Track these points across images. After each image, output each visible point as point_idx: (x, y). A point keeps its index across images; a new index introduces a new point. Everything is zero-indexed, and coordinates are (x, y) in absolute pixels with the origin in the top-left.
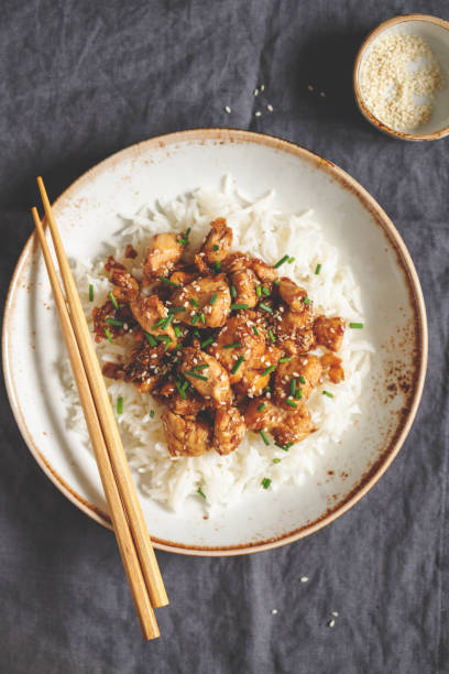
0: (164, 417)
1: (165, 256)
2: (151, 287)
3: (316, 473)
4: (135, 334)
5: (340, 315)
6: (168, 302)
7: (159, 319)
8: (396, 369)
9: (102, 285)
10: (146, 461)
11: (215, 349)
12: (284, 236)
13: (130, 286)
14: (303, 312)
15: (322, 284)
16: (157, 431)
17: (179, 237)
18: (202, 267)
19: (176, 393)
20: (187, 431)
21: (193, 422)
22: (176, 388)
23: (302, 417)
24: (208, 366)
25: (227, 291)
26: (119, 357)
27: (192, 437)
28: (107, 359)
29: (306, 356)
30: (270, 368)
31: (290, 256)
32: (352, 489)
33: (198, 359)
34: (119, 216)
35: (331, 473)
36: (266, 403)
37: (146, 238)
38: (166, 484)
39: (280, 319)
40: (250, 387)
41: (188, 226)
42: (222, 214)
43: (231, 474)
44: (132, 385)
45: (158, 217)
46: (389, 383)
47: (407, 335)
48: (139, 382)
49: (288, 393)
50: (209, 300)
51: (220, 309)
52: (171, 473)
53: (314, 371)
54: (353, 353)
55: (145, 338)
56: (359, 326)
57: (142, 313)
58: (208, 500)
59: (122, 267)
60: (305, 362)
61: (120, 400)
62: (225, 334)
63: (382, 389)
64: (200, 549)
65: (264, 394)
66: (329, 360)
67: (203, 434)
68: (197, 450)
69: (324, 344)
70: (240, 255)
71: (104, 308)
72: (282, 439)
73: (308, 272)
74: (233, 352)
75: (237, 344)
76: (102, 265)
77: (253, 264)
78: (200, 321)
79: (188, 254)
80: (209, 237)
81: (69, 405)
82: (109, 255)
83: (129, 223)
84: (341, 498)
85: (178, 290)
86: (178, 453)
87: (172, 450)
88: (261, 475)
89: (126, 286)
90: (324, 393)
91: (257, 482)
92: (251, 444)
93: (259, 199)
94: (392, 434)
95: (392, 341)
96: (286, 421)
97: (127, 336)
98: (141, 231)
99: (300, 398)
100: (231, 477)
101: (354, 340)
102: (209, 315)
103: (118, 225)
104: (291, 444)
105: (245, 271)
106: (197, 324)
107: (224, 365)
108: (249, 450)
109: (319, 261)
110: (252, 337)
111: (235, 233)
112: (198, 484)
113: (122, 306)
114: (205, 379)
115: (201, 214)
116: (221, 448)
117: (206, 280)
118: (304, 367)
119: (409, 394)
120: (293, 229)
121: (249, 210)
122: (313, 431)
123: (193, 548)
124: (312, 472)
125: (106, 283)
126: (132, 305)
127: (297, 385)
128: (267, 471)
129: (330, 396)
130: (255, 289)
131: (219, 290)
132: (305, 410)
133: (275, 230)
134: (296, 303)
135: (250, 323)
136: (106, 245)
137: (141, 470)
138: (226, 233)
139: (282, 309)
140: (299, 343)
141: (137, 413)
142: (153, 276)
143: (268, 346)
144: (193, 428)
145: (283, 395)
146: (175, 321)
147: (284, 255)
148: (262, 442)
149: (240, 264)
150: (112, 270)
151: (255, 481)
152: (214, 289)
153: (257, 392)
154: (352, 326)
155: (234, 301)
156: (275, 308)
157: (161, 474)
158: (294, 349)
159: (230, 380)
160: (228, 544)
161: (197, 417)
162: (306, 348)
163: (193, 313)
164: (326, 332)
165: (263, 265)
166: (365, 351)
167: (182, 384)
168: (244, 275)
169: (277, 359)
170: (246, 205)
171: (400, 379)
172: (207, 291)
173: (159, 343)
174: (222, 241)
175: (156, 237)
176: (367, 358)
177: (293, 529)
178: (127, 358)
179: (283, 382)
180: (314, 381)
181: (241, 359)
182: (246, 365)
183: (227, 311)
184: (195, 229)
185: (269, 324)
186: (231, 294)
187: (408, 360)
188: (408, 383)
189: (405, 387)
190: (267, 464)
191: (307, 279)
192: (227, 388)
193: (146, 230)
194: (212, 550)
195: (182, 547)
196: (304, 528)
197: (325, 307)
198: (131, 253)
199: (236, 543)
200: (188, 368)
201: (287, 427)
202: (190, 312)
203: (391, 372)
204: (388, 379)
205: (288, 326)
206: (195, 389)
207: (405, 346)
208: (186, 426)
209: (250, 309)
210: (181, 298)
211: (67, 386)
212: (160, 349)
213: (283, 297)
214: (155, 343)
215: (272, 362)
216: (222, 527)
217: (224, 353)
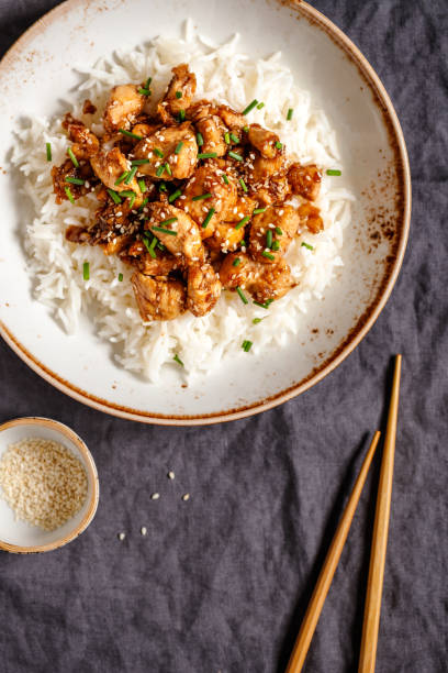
0: (135, 280)
1: (125, 109)
2: (112, 142)
3: (299, 333)
4: (98, 193)
5: (316, 163)
6: (130, 155)
7: (122, 172)
8: (379, 216)
9: (60, 144)
11: (183, 201)
12: (251, 80)
13: (90, 142)
14: (275, 158)
15: (295, 130)
16: (128, 296)
17: (140, 88)
18: (165, 117)
19: (145, 252)
20: (159, 292)
21: (164, 282)
22: (144, 248)
23: (281, 271)
24: (176, 219)
25: (193, 139)
26: (83, 220)
27: (165, 297)
28: (70, 222)
29: (281, 207)
30: (243, 220)
31: (259, 102)
32: (338, 346)
33: (165, 212)
34: (74, 70)
35: (315, 331)
36: (241, 257)
37: (105, 93)
38: (141, 353)
39: (251, 167)
40: (223, 241)
41: (148, 76)
42: (185, 61)
43: (209, 338)
44: (97, 247)
45: (117, 69)
46: (372, 232)
47: (389, 178)
48: (104, 243)
49: (264, 244)
50: (173, 149)
51: (186, 159)
52: (145, 340)
53: (291, 222)
54: (332, 203)
55: (108, 195)
56: (337, 173)
57: (103, 168)
58: (186, 367)
59: (80, 123)
60: (281, 213)
61: (86, 265)
62: (194, 185)
63: (365, 238)
64: (179, 419)
65: (239, 250)
66: (306, 210)
67: (176, 295)
68: (171, 313)
69: (300, 193)
70: (205, 103)
71: (63, 166)
72: (261, 296)
73: (279, 118)
74: (203, 204)
75: (206, 194)
76: (59, 123)
77: (220, 111)
78: (166, 172)
79: (149, 106)
80: (171, 85)
81: (33, 275)
82: (67, 112)
83: (85, 77)
84: (327, 356)
85: (140, 141)
86: (150, 317)
87: (144, 314)
88: (241, 336)
89: (86, 142)
90: (303, 244)
91: (237, 345)
92: (228, 304)
93: (222, 44)
94: (378, 285)
95: (373, 187)
96: (263, 277)
97: (89, 195)
98: (99, 86)
99: (277, 249)
100: (209, 342)
101: (333, 189)
102: (175, 165)
103: (73, 81)
104: (271, 300)
105: (212, 118)
106: (162, 176)
107: (195, 219)
108: (226, 309)
109: (291, 105)
110: (222, 186)
111: (199, 79)
112: (174, 350)
113: (82, 163)
114: (175, 234)
115: (162, 64)
116: (196, 308)
117: (170, 130)
118: (280, 218)
119: (394, 241)
120: (260, 71)
121: (212, 56)
122: (294, 286)
123: (172, 418)
124: (295, 331)
125: (64, 141)
126: (92, 161)
127: (274, 236)
128: (248, 333)
129: (309, 247)
130: (223, 136)
131: (184, 138)
132: (283, 264)
133: (242, 76)
134: (268, 149)
135: (219, 172)
136: (62, 102)
137: (113, 340)
138: (189, 79)
139: (252, 156)
140: (273, 192)
141: (105, 278)
142: (114, 130)
143: (239, 196)
144: (165, 288)
145: (259, 247)
146: (139, 175)
147: (252, 101)
148: (240, 301)
149: (206, 112)
150: (70, 126)
151: (234, 344)
152: (179, 138)
153: (231, 247)
154: (329, 172)
155: (200, 150)
156: (245, 155)
157: (134, 342)
158: (267, 198)
159: (202, 234)
160: (209, 412)
161: (169, 276)
162: (281, 196)
163: (158, 164)
164: (302, 181)
165: (230, 111)
166: (346, 200)
167: (150, 242)
168: (210, 122)
169: (250, 209)
170: (209, 51)
171: (383, 226)
172: (172, 141)
173: (124, 200)
174: (186, 87)
175: (114, 89)
176: (348, 206)
177: (277, 391)
178: (91, 220)
179: (259, 235)
180: (292, 233)
181: (212, 211)
182: (218, 217)
183: (194, 161)
184: (156, 78)
185: (240, 174)
186: (198, 142)
187: (390, 204)
188: (392, 229)
189: (389, 234)
190: (246, 327)
191: (279, 126)
192: (199, 242)
193: (104, 84)
194: (193, 418)
195: (160, 417)
196: (290, 390)
197: (299, 155)
198: (90, 109)
199: (218, 410)
200: (156, 224)
201: (266, 283)
202: (155, 163)
203: (374, 220)
204: (371, 227)
205: (260, 173)
206: (164, 246)
207: (387, 191)
208: (157, 287)
209: (219, 158)
210: (144, 149)
211: (28, 255)
212: (125, 206)
213: (254, 143)
214: (120, 200)
215: (245, 214)
216: (202, 395)
217: (193, 206)
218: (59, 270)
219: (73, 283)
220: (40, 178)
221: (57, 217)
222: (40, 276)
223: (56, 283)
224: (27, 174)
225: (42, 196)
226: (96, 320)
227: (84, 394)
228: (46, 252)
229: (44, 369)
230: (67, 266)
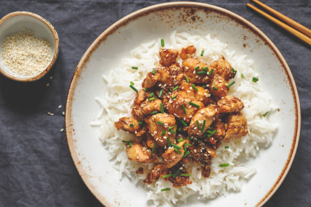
0: (228, 140)
1: (140, 153)
2: (158, 158)
3: (246, 54)
4: (185, 163)
5: (158, 53)
6: (165, 148)
7: (175, 151)
8: (183, 18)
9: (160, 185)
10: (252, 147)
11: (187, 119)
12: (118, 90)
13: (159, 169)
14: (160, 73)
15: (143, 65)
16: (235, 143)
17: (128, 146)
18: (143, 132)
19: (213, 136)
20: (234, 127)
21: (228, 125)
22: (211, 137)
23: (217, 66)
24: (197, 121)
25: (155, 116)
26: (198, 169)
27: (236, 124)
28: (200, 176)
29: (183, 68)
30: (193, 87)
31: (130, 84)
32: (252, 33)
33: (194, 127)
34: (121, 180)
35: (245, 46)
36: (212, 87)
37: (131, 164)
39: (165, 85)
40: (205, 96)
41: (121, 142)
42: (112, 125)
43: (253, 100)
44: (213, 161)
45: (118, 159)
46: (191, 20)
47: (164, 15)
48: (210, 157)
49: (206, 75)
50: (160, 126)
51: (165, 119)
52: (257, 132)
53: (191, 62)
54: (178, 43)
55: (186, 157)
56: (162, 42)
57: (173, 161)
58: (268, 110)
59: (149, 175)
60: (187, 68)
61: (221, 166)
62: (178, 114)
63: (195, 24)
64: (297, 111)
65: (208, 88)
66: (183, 55)
67: (234, 118)
68: (243, 120)
69: (175, 59)
70: (133, 112)
71: (173, 182)
72: (230, 75)
73: (137, 74)
74: (187, 108)
75: (183, 107)
76: (149, 186)
77: (137, 104)
78: (173, 129)
79: (137, 140)
80: (126, 130)
81: (227, 192)
82: (143, 183)
83: (124, 174)
84: (258, 38)
85: (157, 143)
86: (246, 131)
87: (245, 134)
88: (251, 84)
89: (159, 171)
90: (202, 55)
91: (255, 85)
92: (235, 91)
93: (101, 106)
94: (219, 15)
95: (168, 22)
96: (220, 74)
97: (186, 167)
98: (128, 167)
99: (207, 68)
100: (255, 100)
101: (171, 43)
102: (169, 125)
103: (126, 180)
104: (232, 69)
105: (142, 108)
106: (175, 130)
107: (195, 112)
108: (239, 92)
109: (130, 68)
110: (178, 99)
111: (121, 116)
112: (261, 117)
113: (170, 172)
114: (205, 122)
115: (114, 136)
116: (240, 107)
117: (150, 128)
118: (190, 68)
119: (196, 9)
120: (114, 85)
121: (108, 110)
122: (223, 58)
124: (246, 56)
125: (159, 183)
126: (169, 167)
127: (200, 71)
128: (248, 80)
129: (203, 52)
130: (151, 101)
131: (155, 121)
132: (213, 65)
133: (117, 94)
134: (156, 78)
135: (171, 101)
136: (137, 185)
137: (258, 149)
138: (123, 121)
139: (160, 85)
140: (177, 73)
141: (227, 155)
142: (151, 157)
143: (181, 90)
144: (231, 124)
145: (207, 78)
146: (175, 142)
147: (130, 88)
148: (233, 85)
149: (139, 111)
150: (151, 180)
152: (154, 124)
153: (207, 92)
154: (163, 45)
155: (159, 112)
156: (160, 89)
157: (258, 137)
158: (181, 75)
159: (203, 108)
160: (292, 96)
161: (225, 123)
162: (178, 69)
163: (169, 133)
164: (168, 59)
165: (137, 98)
166: (176, 36)
167: (209, 134)
168: (145, 108)
169: (187, 84)
170: (105, 112)
171: (188, 15)
172: (156, 127)
173: (188, 149)
174: (127, 123)
175: (130, 159)
176: (180, 34)
177: (279, 62)
178: (198, 165)
179: (199, 78)
180: (196, 62)
181: (190, 104)
182: (193, 100)
183: (166, 115)
184: (122, 138)
185: (169, 91)
186: (155, 114)
187: (177, 13)
188: (190, 11)
189: (193, 12)
190: (245, 81)
191: (141, 73)
192: (207, 109)
193: (127, 164)
194: (296, 104)
195: (297, 121)
196: (277, 56)
197: (155, 61)
198: (140, 171)
200: (200, 132)
201: (224, 73)
202: (169, 135)
203: (185, 20)
204: (189, 21)
205: (169, 80)
206: (210, 126)
207: (170, 15)
208: (231, 128)
209: (162, 102)
210: (162, 141)
211: (217, 195)
212: (191, 148)
213: (153, 85)
214: (189, 151)
215: (190, 87)
216: (283, 100)
217: (189, 113)
218: (225, 179)
219: (231, 172)
220: (179, 193)
221: (197, 183)
222: (228, 189)
223: (231, 180)
224: (177, 200)
225: (187, 191)
226: (247, 159)
227: (289, 161)
228: (216, 187)
229: (278, 183)
230: (222, 175)
